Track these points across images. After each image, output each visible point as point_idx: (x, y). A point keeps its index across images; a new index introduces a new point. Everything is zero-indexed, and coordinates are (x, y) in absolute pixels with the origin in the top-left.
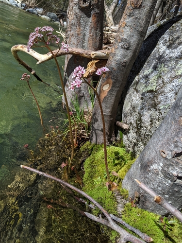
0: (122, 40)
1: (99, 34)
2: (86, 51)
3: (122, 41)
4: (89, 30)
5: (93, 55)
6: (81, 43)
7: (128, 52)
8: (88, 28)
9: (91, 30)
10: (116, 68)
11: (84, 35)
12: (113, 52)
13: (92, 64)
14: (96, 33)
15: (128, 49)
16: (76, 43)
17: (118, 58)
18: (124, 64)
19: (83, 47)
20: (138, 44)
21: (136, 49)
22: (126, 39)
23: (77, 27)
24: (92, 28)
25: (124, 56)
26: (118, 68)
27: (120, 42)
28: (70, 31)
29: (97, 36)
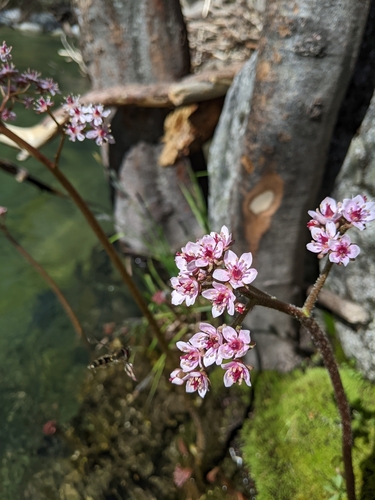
0: (294, 27)
1: (176, 29)
2: (152, 87)
3: (294, 31)
4: (144, 28)
5: (177, 95)
6: (131, 69)
7: (325, 64)
8: (141, 20)
9: (150, 25)
10: (288, 135)
11: (136, 43)
12: (269, 78)
13: (179, 122)
14: (168, 30)
15: (321, 55)
16: (116, 71)
17: (291, 95)
18: (317, 112)
19: (139, 78)
20: (354, 31)
21: (349, 49)
22: (308, 21)
23: (107, 24)
24: (153, 17)
25: (312, 83)
26: (298, 130)
27: (288, 37)
28: (92, 41)
29: (171, 37)
